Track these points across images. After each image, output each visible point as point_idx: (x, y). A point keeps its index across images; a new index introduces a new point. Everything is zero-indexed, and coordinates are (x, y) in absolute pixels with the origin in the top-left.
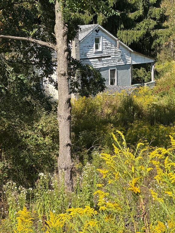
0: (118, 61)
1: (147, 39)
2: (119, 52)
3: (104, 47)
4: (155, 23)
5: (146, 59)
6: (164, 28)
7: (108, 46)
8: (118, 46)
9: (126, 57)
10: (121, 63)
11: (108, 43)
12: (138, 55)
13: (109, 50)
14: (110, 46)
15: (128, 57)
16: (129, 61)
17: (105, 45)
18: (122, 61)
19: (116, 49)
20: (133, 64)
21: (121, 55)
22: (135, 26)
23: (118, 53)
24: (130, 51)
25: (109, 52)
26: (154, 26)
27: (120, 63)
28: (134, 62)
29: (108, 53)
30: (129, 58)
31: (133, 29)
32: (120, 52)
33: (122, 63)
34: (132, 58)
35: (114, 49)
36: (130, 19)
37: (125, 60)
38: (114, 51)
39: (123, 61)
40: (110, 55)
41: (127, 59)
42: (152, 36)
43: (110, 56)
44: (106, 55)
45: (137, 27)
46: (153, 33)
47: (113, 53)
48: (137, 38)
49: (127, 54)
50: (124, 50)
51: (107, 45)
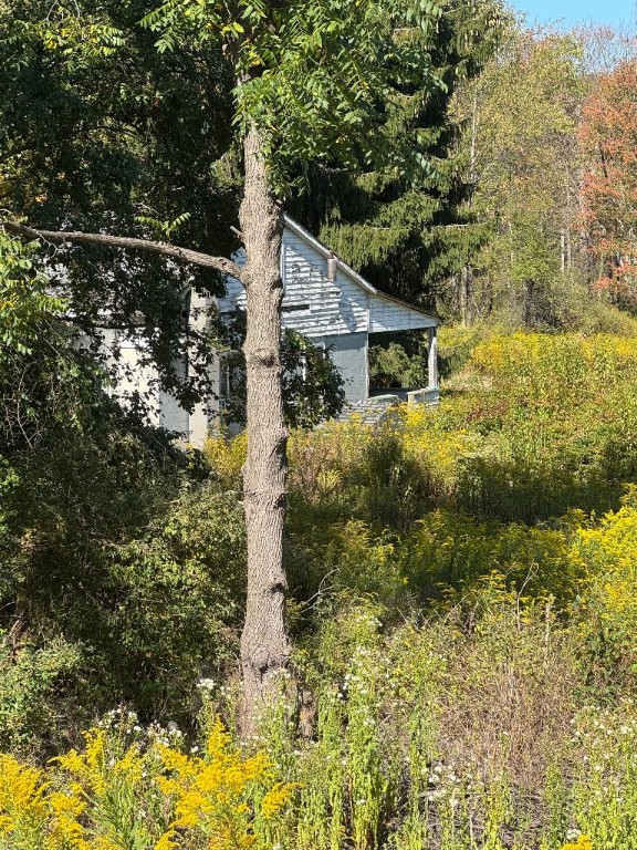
0: (332, 323)
1: (411, 256)
2: (333, 293)
3: (291, 276)
4: (437, 205)
5: (413, 317)
6: (461, 221)
7: (302, 275)
8: (331, 275)
9: (354, 309)
10: (338, 327)
11: (300, 264)
12: (390, 304)
13: (304, 286)
14: (308, 275)
15: (360, 309)
16: (363, 321)
17: (291, 270)
18: (342, 321)
19: (325, 285)
20: (375, 330)
21: (340, 303)
22: (375, 214)
23: (331, 296)
24: (368, 292)
25: (305, 291)
26: (434, 214)
27: (335, 327)
28: (377, 325)
29: (302, 295)
30: (364, 313)
31: (368, 224)
32: (337, 293)
33: (341, 328)
34: (371, 313)
35: (319, 285)
36: (360, 192)
37: (351, 319)
38: (319, 291)
39: (347, 320)
40: (306, 302)
41: (356, 314)
42: (427, 244)
43: (306, 307)
44: (295, 304)
45: (382, 218)
46: (428, 238)
47: (317, 296)
48: (381, 249)
49: (357, 301)
50: (349, 287)
51: (299, 271)
